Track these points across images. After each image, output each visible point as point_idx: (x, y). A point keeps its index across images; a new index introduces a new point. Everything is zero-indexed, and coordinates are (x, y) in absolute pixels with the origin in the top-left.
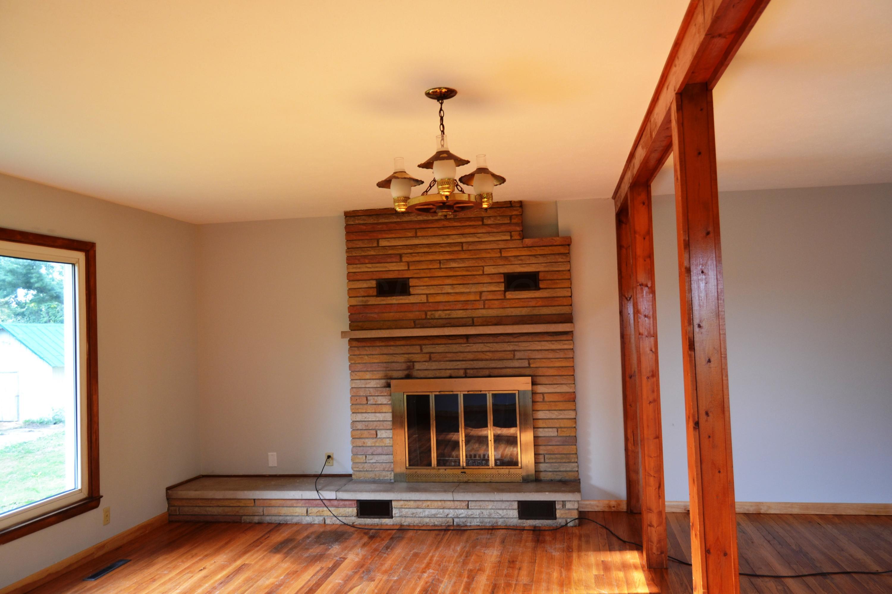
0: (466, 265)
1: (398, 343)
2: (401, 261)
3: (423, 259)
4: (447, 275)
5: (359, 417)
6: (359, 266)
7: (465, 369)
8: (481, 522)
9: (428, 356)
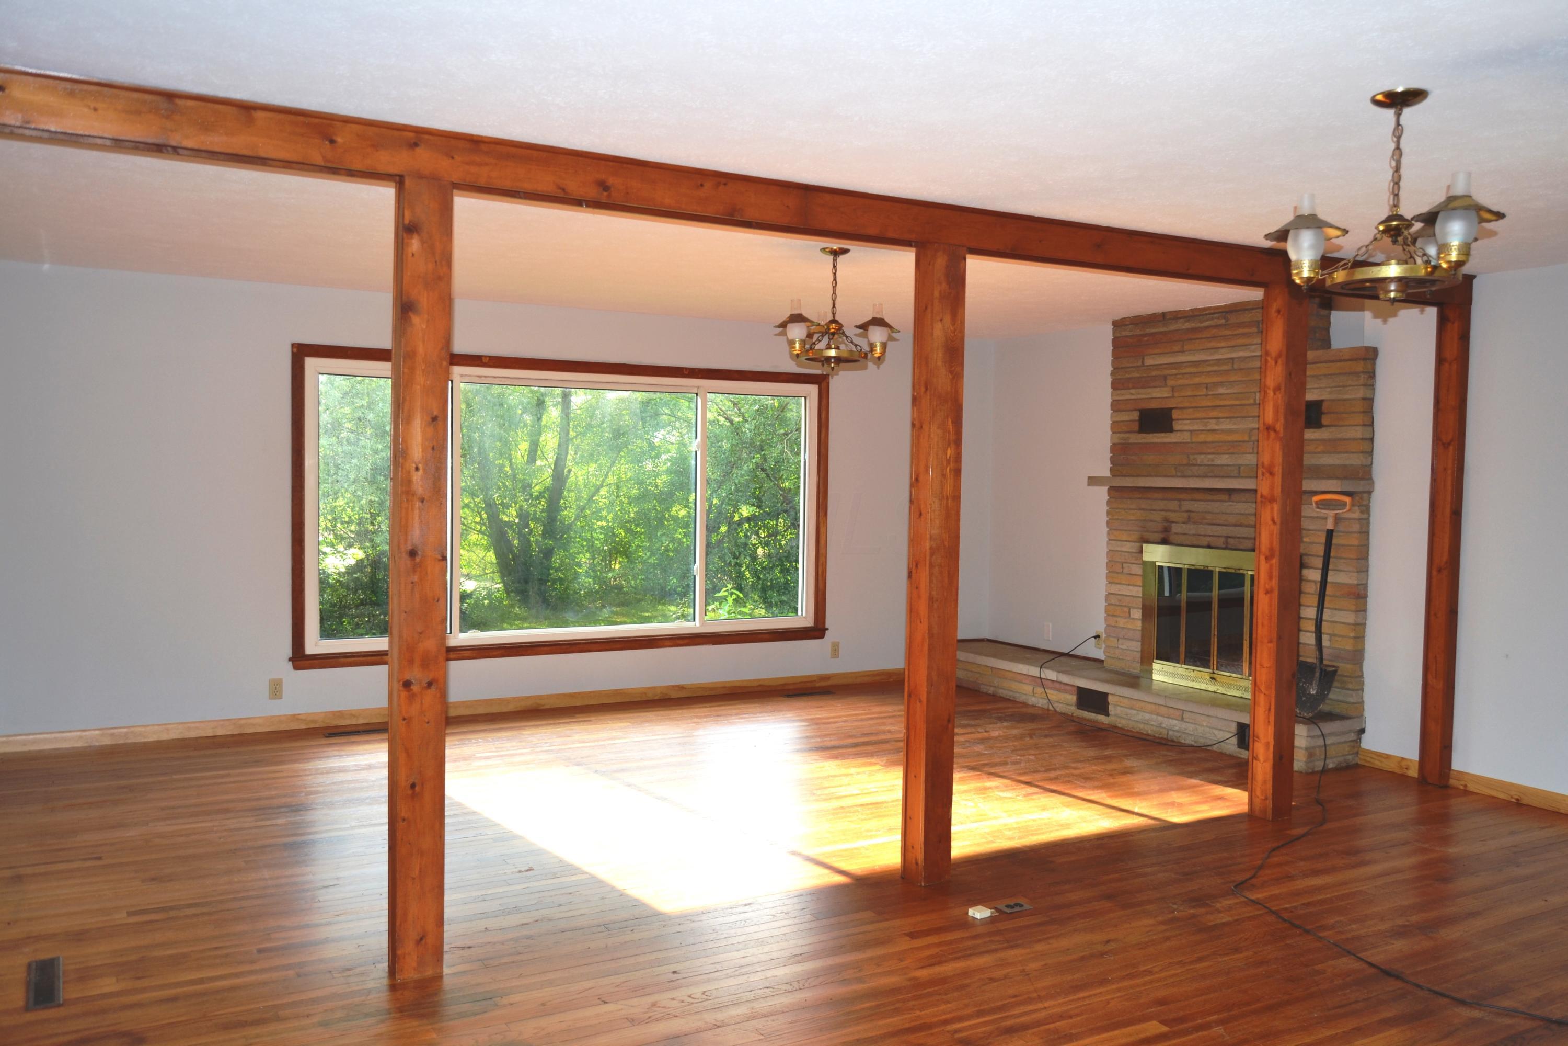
0: (1235, 391)
1: (1156, 495)
2: (1166, 385)
3: (1187, 382)
4: (1214, 404)
5: (1115, 589)
6: (1123, 392)
7: (1227, 537)
8: (1195, 742)
9: (1186, 515)
